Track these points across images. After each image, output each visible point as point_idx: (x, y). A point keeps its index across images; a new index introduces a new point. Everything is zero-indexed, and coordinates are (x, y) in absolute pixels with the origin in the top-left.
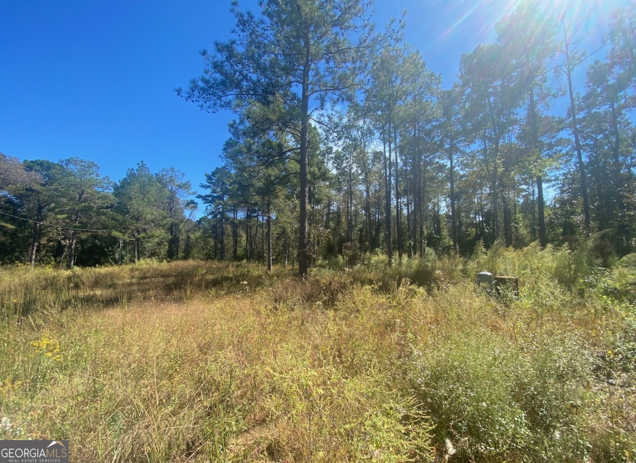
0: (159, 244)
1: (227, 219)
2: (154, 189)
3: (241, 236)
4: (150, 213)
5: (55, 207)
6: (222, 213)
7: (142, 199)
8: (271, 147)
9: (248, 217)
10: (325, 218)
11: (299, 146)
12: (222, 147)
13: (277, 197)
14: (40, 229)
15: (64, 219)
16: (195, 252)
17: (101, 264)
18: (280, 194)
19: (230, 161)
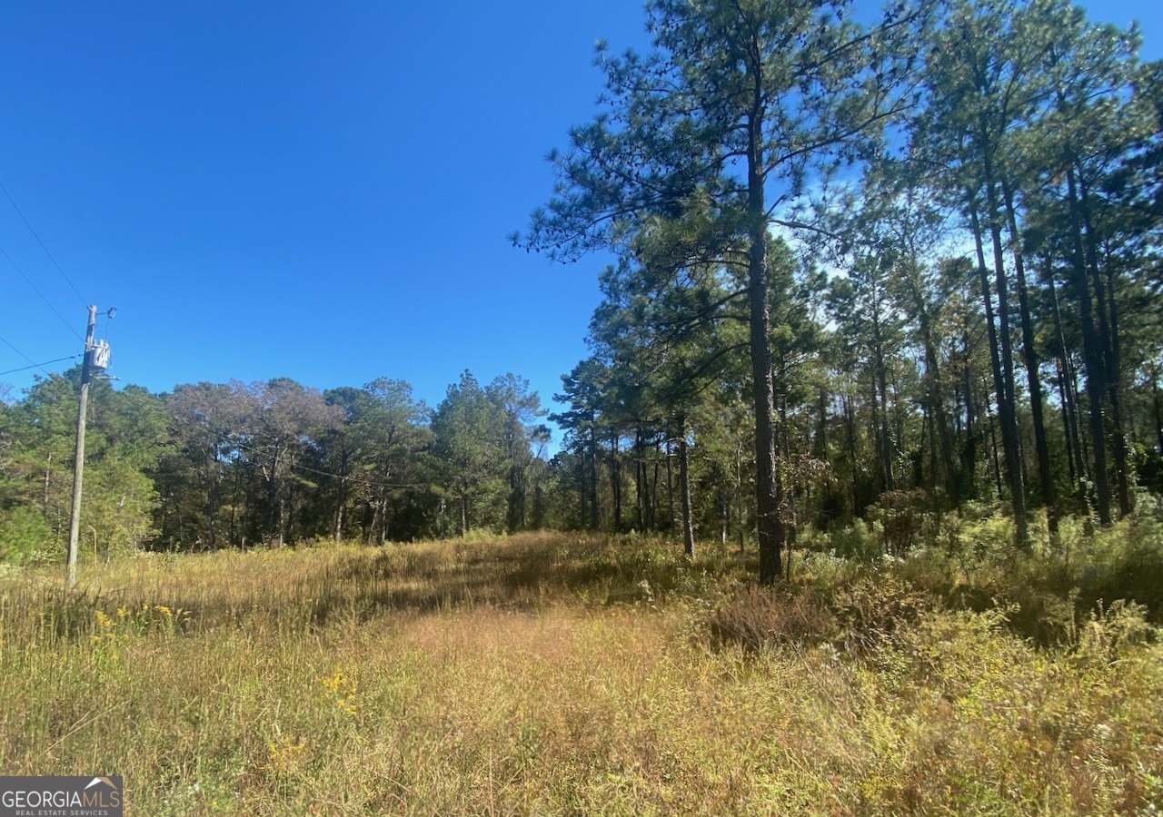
0: (495, 503)
1: (601, 453)
2: (484, 413)
3: (627, 485)
4: (482, 453)
5: (362, 454)
6: (592, 444)
7: (469, 431)
8: (685, 302)
9: (639, 447)
10: (812, 435)
11: (743, 287)
12: (589, 323)
13: (699, 401)
14: (346, 487)
15: (373, 470)
16: (549, 515)
17: (419, 537)
18: (704, 393)
19: (605, 346)
